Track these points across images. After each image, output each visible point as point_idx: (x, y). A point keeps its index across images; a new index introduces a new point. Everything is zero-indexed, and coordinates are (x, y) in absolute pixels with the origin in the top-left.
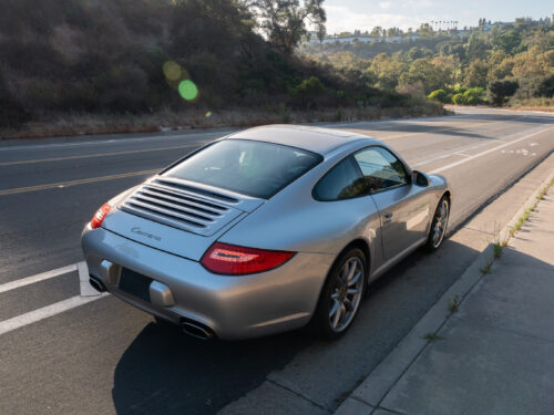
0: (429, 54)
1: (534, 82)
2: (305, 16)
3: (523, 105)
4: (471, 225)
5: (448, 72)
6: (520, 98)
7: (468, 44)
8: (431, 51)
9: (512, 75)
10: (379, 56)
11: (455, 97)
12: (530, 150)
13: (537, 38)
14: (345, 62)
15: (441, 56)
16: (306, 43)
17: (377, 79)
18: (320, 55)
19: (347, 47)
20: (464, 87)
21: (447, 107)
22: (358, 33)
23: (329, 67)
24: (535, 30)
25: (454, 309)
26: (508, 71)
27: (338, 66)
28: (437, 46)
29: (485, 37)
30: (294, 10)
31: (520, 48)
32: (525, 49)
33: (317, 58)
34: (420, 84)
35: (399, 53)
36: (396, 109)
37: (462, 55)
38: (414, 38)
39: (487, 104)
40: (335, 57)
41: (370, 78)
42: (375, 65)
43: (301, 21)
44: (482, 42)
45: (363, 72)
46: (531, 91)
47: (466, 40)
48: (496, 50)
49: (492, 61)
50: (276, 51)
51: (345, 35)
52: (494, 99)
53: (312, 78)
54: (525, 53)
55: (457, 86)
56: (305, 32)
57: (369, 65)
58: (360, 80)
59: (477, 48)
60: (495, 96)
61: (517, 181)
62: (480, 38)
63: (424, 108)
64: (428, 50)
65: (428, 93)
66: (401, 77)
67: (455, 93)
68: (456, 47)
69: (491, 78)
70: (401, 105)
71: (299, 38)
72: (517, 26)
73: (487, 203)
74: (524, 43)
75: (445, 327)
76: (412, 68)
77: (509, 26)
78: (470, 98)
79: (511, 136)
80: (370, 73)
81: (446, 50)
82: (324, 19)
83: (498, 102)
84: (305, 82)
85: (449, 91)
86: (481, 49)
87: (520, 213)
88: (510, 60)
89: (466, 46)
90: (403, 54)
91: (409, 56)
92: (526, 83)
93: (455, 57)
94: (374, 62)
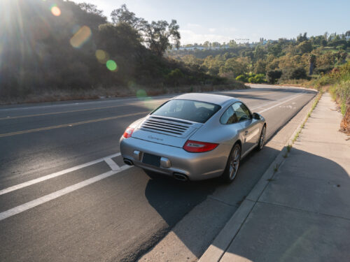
0: (234, 56)
1: (290, 72)
2: (169, 36)
3: (285, 83)
5: (246, 66)
6: (283, 80)
9: (278, 68)
10: (208, 57)
11: (250, 79)
12: (293, 106)
13: (289, 48)
14: (190, 60)
15: (241, 58)
16: (169, 50)
17: (207, 70)
18: (176, 56)
19: (191, 52)
20: (254, 74)
21: (246, 84)
22: (196, 45)
23: (182, 63)
24: (289, 44)
25: (276, 170)
26: (276, 65)
27: (187, 62)
28: (239, 52)
29: (264, 48)
30: (163, 32)
31: (281, 53)
32: (284, 54)
33: (174, 58)
34: (231, 72)
35: (219, 55)
36: (220, 85)
37: (252, 56)
38: (226, 48)
39: (266, 83)
40: (185, 57)
41: (204, 69)
42: (207, 62)
43: (167, 39)
44: (262, 50)
45: (201, 65)
46: (289, 76)
47: (254, 49)
48: (270, 54)
49: (268, 61)
50: (154, 55)
51: (189, 46)
52: (270, 80)
53: (177, 69)
54: (284, 56)
55: (250, 73)
56: (169, 44)
57: (203, 62)
58: (199, 70)
59: (260, 53)
60: (270, 78)
61: (290, 120)
62: (261, 48)
63: (235, 85)
64: (234, 54)
65: (236, 77)
66: (221, 69)
67: (249, 77)
68: (249, 52)
69: (268, 69)
70: (223, 83)
71: (166, 48)
72: (279, 42)
74: (284, 51)
75: (274, 176)
76: (226, 64)
77: (275, 42)
78: (258, 80)
79: (283, 99)
80: (204, 66)
81: (244, 54)
82: (179, 37)
83: (272, 82)
84: (173, 71)
85: (246, 76)
86: (262, 54)
87: (295, 134)
88: (277, 60)
89: (254, 52)
90: (221, 56)
91: (224, 57)
92: (286, 72)
93: (249, 58)
94: (205, 60)
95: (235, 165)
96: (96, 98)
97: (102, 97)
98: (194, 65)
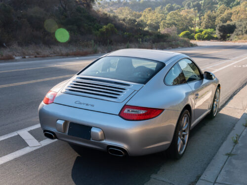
0: (178, 8)
3: (239, 39)
4: (228, 105)
5: (191, 19)
6: (237, 35)
8: (180, 7)
9: (231, 20)
10: (147, 10)
11: (196, 36)
14: (125, 14)
15: (186, 10)
17: (146, 25)
18: (108, 9)
19: (126, 4)
20: (201, 29)
21: (192, 42)
23: (115, 17)
25: (236, 142)
26: (229, 18)
27: (121, 17)
28: (183, 3)
31: (235, 3)
32: (238, 4)
33: (106, 11)
34: (174, 27)
35: (160, 7)
36: (162, 43)
39: (216, 39)
40: (118, 10)
41: (142, 24)
42: (145, 16)
45: (137, 20)
46: (244, 30)
48: (220, 5)
49: (218, 12)
50: (82, 7)
52: (221, 36)
54: (238, 6)
55: (197, 28)
57: (140, 16)
58: (136, 26)
59: (208, 4)
60: (222, 34)
63: (179, 42)
64: (178, 6)
65: (179, 33)
66: (162, 24)
67: (196, 33)
68: (195, 3)
69: (219, 23)
70: (164, 41)
73: (234, 94)
75: (234, 150)
76: (168, 17)
78: (206, 36)
79: (237, 58)
80: (142, 21)
81: (189, 5)
83: (224, 38)
84: (105, 27)
85: (192, 32)
86: (211, 4)
88: (230, 11)
89: (202, 3)
90: (162, 8)
91: (165, 9)
92: (240, 26)
93: (195, 10)
94: (143, 14)
95: (184, 136)
96: (9, 59)
97: (17, 58)
98: (130, 19)
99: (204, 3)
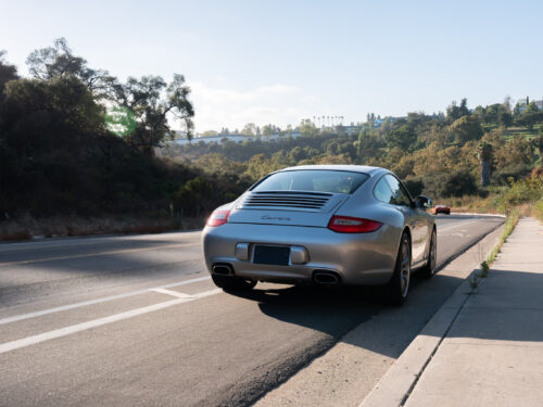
0: (314, 154)
1: (440, 181)
2: (167, 110)
7: (359, 142)
8: (317, 151)
9: (414, 174)
10: (256, 157)
12: (465, 234)
13: (433, 133)
14: (214, 166)
15: (329, 156)
16: (169, 142)
19: (215, 148)
22: (226, 132)
24: (431, 125)
26: (409, 171)
28: (323, 144)
29: (377, 134)
30: (154, 104)
31: (417, 144)
32: (423, 145)
35: (280, 153)
37: (353, 154)
38: (294, 136)
40: (202, 160)
43: (163, 116)
44: (374, 139)
45: (241, 176)
46: (438, 191)
47: (355, 138)
48: (391, 147)
51: (211, 134)
54: (424, 150)
57: (245, 168)
59: (369, 146)
62: (371, 134)
64: (313, 150)
68: (345, 145)
71: (162, 137)
72: (410, 121)
74: (421, 139)
77: (401, 121)
80: (248, 177)
81: (334, 149)
82: (191, 113)
86: (374, 147)
88: (409, 158)
89: (357, 144)
90: (284, 154)
91: (291, 157)
92: (431, 183)
93: (345, 157)
94: (250, 165)
95: (404, 272)
98: (226, 175)
99: (361, 145)
